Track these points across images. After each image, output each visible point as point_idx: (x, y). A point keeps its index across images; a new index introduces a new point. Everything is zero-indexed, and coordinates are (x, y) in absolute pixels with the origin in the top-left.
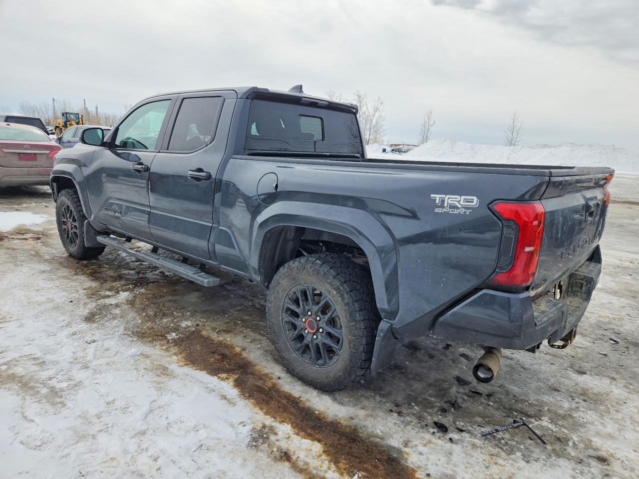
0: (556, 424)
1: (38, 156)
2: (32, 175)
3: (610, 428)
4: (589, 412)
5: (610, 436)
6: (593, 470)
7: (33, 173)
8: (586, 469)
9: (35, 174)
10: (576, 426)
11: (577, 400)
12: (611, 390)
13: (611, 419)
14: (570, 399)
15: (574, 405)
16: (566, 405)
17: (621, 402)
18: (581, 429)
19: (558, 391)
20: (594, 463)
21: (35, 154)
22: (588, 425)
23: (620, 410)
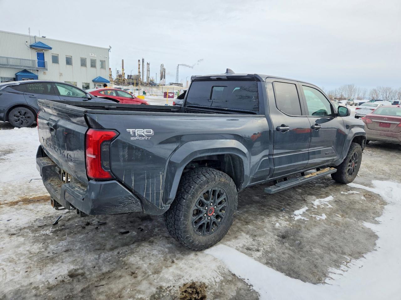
0: (44, 235)
1: (391, 125)
2: (382, 136)
3: (21, 250)
4: (38, 250)
5: (18, 247)
6: (14, 230)
7: (383, 135)
8: (16, 229)
9: (384, 135)
10: (36, 240)
11: (51, 254)
12: (42, 275)
13: (25, 255)
14: (55, 252)
15: (49, 249)
16: (52, 247)
17: (29, 270)
18: (33, 240)
19: (65, 251)
20: (15, 232)
21: (390, 124)
22: (32, 244)
23: (26, 264)
